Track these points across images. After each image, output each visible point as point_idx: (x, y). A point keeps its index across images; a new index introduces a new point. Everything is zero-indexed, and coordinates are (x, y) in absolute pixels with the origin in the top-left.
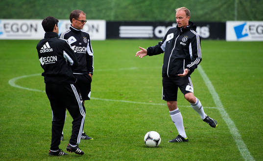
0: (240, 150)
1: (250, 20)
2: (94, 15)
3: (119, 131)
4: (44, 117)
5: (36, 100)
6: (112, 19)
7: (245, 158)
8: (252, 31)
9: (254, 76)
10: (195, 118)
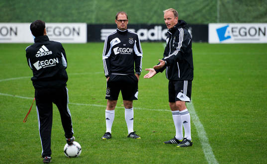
0: (205, 153)
1: (233, 22)
2: (75, 18)
3: (87, 135)
4: (13, 122)
5: (6, 105)
6: (93, 22)
7: (209, 162)
8: (234, 34)
9: (230, 79)
10: (165, 122)
